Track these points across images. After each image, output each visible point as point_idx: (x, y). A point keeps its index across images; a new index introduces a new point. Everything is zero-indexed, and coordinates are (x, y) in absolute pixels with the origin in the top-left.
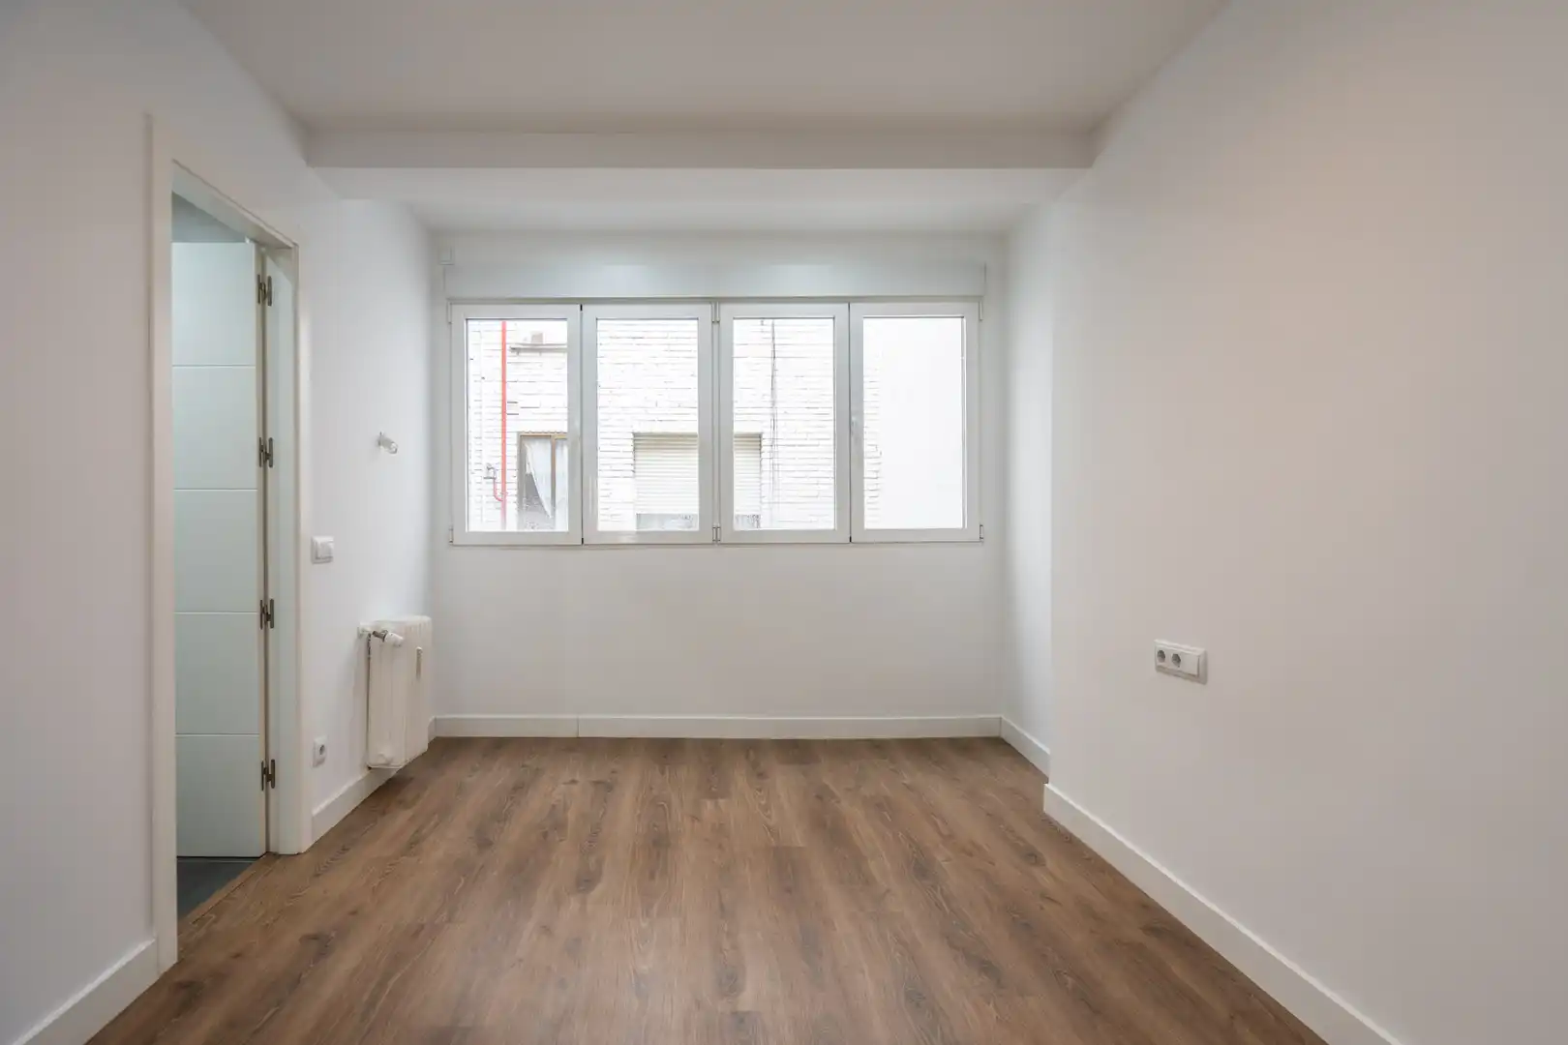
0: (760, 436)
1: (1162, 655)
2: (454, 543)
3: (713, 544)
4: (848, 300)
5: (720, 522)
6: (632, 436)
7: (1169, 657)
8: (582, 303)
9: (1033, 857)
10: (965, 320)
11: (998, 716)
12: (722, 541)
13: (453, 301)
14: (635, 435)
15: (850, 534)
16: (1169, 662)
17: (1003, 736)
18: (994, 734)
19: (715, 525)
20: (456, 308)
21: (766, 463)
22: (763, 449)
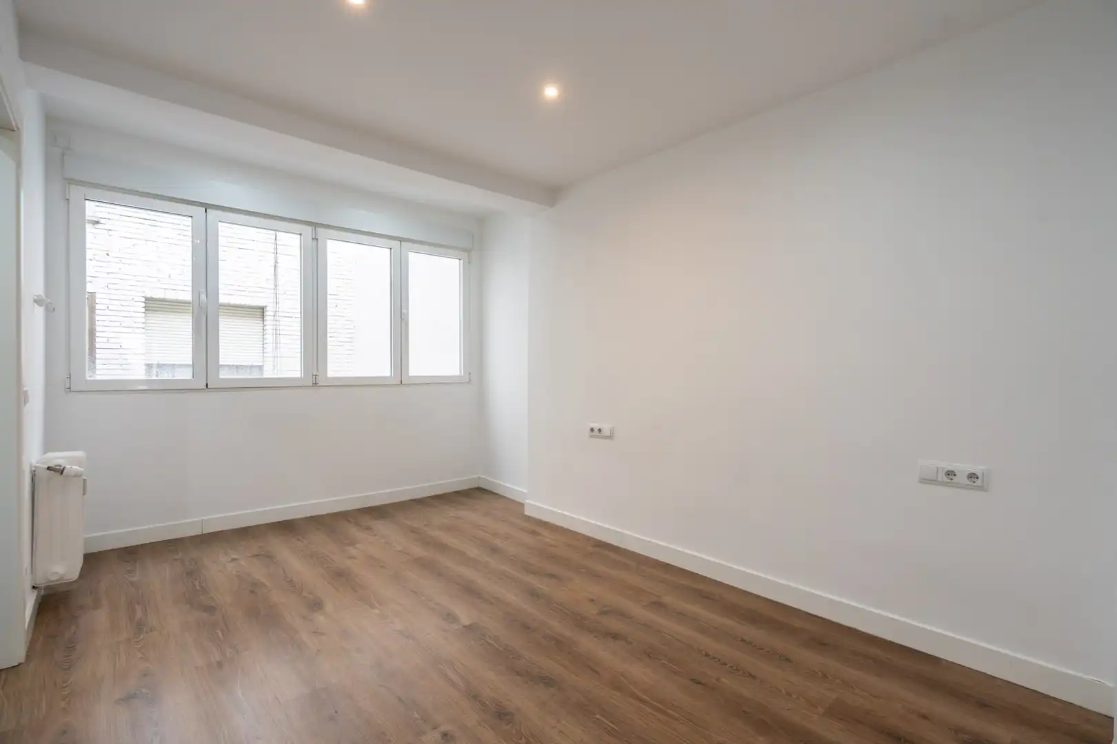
0: (263, 309)
1: (592, 430)
2: (72, 390)
3: (313, 386)
4: (401, 240)
5: (317, 371)
6: (143, 300)
7: (596, 430)
8: (207, 207)
9: (534, 533)
10: (462, 261)
11: (478, 476)
12: (320, 384)
13: (71, 181)
14: (147, 299)
15: (401, 380)
16: (595, 433)
17: (481, 486)
18: (476, 486)
19: (314, 374)
20: (73, 187)
21: (269, 328)
22: (266, 318)
